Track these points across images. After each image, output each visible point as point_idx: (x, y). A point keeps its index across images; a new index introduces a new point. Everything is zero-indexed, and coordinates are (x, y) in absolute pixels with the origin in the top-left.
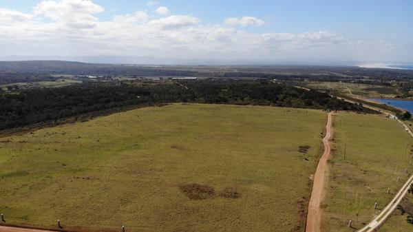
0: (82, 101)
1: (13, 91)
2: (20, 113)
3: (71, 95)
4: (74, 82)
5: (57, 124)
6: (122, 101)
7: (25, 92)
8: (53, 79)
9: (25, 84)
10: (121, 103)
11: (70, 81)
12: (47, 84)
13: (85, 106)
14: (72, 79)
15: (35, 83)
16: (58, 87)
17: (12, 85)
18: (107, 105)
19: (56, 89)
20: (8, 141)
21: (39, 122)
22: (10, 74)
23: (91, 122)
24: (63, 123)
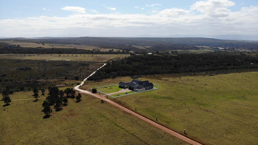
0: (212, 63)
1: (174, 54)
2: (175, 66)
3: (206, 59)
4: (209, 51)
5: (195, 75)
6: (239, 65)
7: (180, 55)
8: (197, 49)
9: (181, 50)
10: (238, 67)
11: (207, 50)
12: (193, 51)
13: (213, 66)
14: (208, 49)
15: (186, 50)
16: (199, 53)
17: (174, 51)
18: (228, 67)
19: (198, 54)
20: (167, 80)
21: (185, 72)
22: (174, 44)
23: (216, 77)
24: (199, 75)
